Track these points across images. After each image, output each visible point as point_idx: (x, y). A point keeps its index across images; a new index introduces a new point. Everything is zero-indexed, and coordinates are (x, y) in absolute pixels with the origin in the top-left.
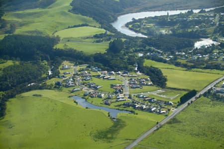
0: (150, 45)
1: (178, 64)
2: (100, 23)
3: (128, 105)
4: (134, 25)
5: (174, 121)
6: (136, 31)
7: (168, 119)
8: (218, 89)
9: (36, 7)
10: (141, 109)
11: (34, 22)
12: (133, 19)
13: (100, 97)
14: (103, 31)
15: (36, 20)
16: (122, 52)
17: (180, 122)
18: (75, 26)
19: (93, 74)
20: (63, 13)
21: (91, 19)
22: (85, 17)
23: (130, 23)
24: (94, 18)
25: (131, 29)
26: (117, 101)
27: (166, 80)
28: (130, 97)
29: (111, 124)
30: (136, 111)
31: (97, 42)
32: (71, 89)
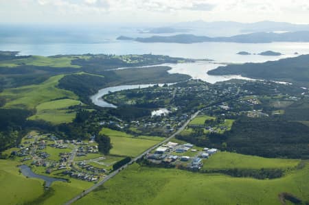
0: (113, 114)
1: (128, 132)
2: (80, 96)
3: (65, 173)
4: (107, 98)
7: (95, 187)
9: (32, 84)
10: (76, 177)
11: (23, 97)
12: (109, 92)
13: (44, 165)
14: (79, 102)
15: (26, 94)
16: (86, 121)
17: (105, 189)
18: (57, 99)
19: (50, 143)
20: (50, 89)
21: (72, 93)
22: (67, 91)
23: (104, 96)
24: (75, 92)
25: (105, 100)
26: (58, 169)
27: (111, 147)
28: (71, 166)
29: (42, 192)
30: (71, 180)
31: (69, 112)
32: (22, 158)
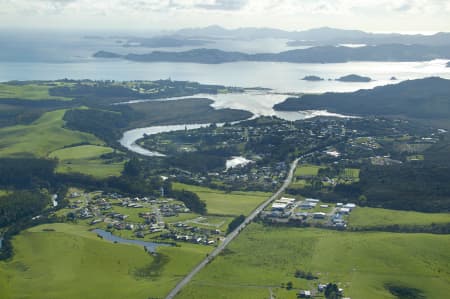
0: (173, 165)
1: (214, 187)
2: (106, 140)
3: (165, 237)
4: (147, 142)
5: (226, 252)
6: (151, 150)
7: (218, 251)
8: (269, 213)
9: (16, 123)
10: (184, 240)
11: (18, 142)
12: (145, 135)
13: (129, 228)
14: (111, 150)
15: (22, 139)
16: (142, 175)
18: (73, 146)
19: (112, 201)
20: (56, 130)
21: (92, 135)
22: (84, 134)
23: (141, 140)
24: (96, 135)
25: (144, 147)
26: (151, 233)
27: (205, 205)
28: (166, 227)
29: (150, 260)
30: (178, 243)
31: (106, 163)
32: (89, 221)
